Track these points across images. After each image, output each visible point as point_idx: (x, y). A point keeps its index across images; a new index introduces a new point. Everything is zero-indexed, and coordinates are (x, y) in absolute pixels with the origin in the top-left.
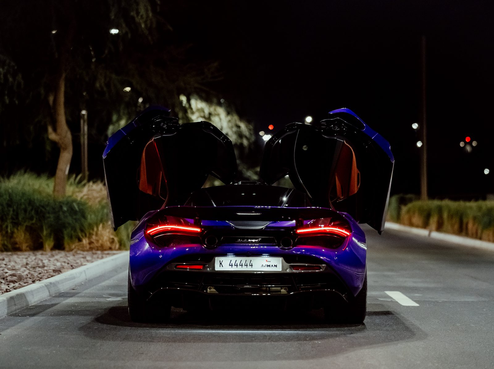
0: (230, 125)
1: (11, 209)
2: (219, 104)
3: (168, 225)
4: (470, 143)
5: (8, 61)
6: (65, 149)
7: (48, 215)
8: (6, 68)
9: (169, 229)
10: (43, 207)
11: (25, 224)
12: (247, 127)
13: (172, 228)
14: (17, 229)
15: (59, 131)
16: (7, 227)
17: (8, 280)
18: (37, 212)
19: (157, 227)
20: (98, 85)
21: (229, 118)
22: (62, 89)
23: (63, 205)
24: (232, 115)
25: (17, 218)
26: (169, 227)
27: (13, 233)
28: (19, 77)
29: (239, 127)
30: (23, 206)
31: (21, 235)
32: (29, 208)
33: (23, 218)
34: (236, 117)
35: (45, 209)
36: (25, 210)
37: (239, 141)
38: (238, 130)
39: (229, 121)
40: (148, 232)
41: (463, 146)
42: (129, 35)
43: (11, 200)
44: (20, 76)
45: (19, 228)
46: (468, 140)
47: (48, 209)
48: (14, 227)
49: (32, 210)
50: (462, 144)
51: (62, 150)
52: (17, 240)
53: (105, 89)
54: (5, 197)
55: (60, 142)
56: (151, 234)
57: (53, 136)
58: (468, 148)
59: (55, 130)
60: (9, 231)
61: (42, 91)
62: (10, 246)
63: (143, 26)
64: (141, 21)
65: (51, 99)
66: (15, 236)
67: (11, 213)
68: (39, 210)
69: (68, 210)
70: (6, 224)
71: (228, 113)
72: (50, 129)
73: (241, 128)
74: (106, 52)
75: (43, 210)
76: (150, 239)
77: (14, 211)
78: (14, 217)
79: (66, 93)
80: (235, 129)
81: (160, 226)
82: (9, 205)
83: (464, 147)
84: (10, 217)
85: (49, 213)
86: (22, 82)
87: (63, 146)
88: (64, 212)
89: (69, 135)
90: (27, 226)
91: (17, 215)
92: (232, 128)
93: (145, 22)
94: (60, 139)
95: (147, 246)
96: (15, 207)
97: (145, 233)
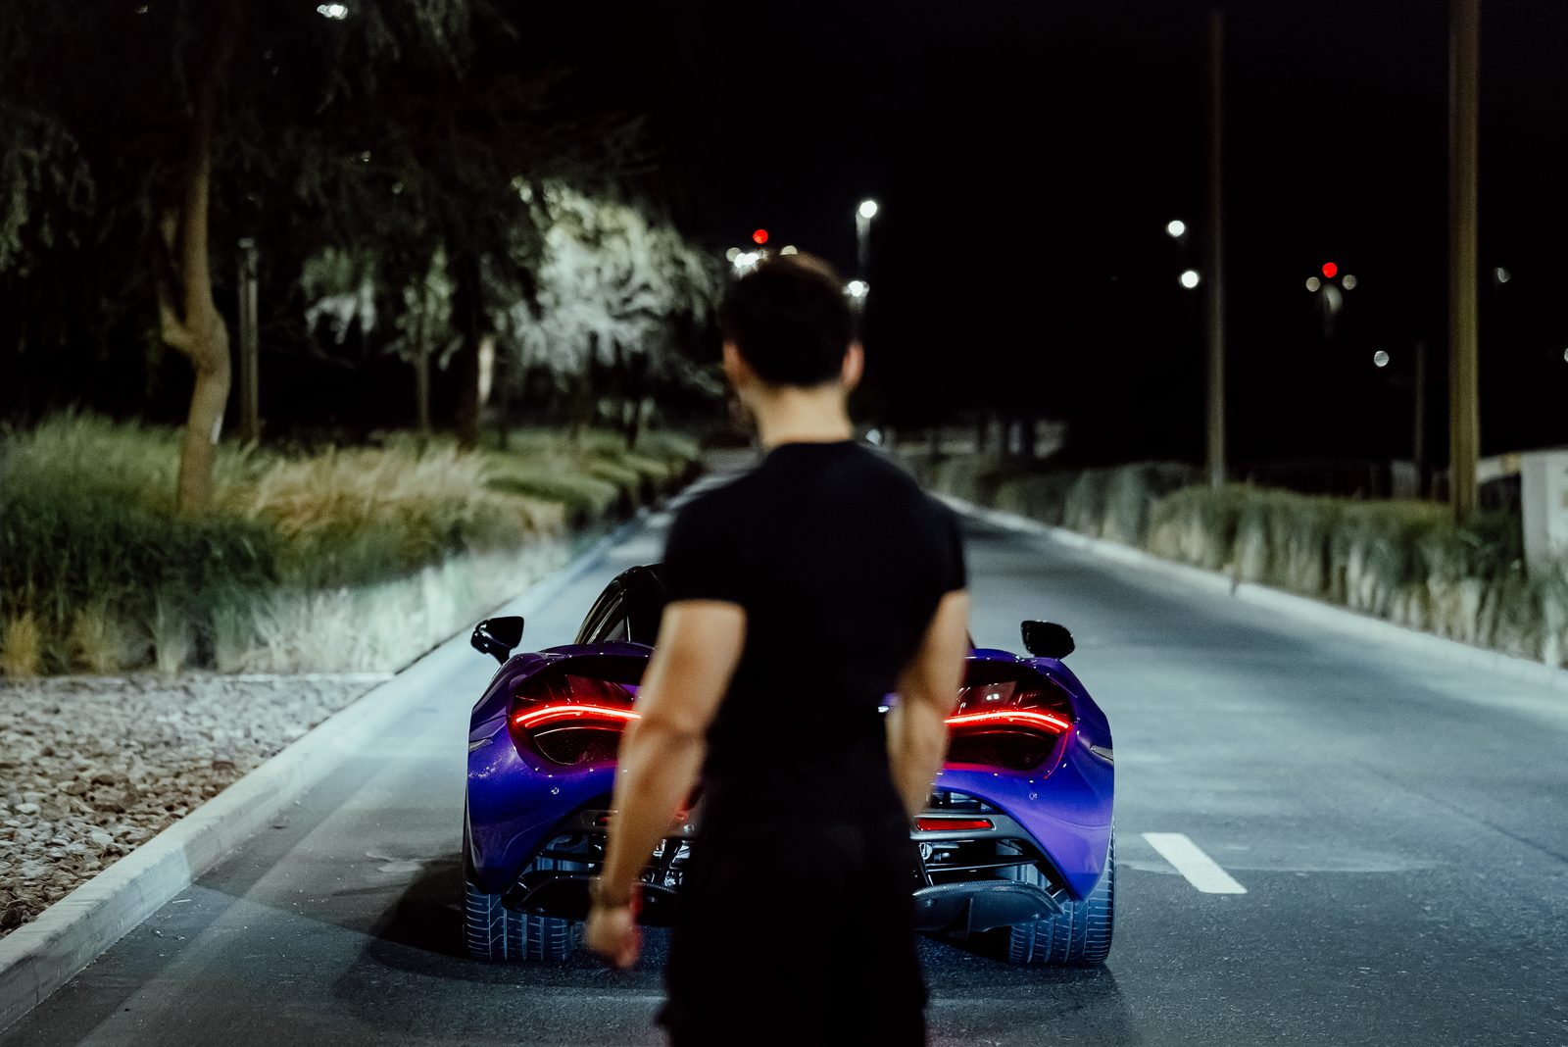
0: (656, 258)
1: (66, 554)
2: (626, 199)
3: (573, 703)
4: (1336, 282)
5: (51, 131)
6: (210, 372)
7: (167, 571)
8: (47, 147)
9: (578, 714)
10: (154, 546)
11: (107, 596)
12: (704, 263)
13: (586, 713)
14: (84, 610)
15: (192, 320)
16: (54, 603)
17: (98, 802)
18: (138, 562)
19: (543, 708)
20: (304, 192)
21: (653, 237)
22: (202, 202)
23: (209, 541)
24: (662, 229)
25: (84, 579)
26: (579, 710)
27: (70, 620)
28: (83, 171)
29: (680, 263)
30: (99, 546)
31: (95, 628)
32: (119, 550)
33: (99, 579)
34: (671, 235)
35: (162, 553)
36: (105, 557)
37: (682, 304)
38: (680, 273)
39: (655, 247)
40: (519, 720)
41: (1317, 288)
42: (397, 54)
43: (64, 526)
44: (85, 167)
45: (89, 608)
46: (1329, 270)
47: (169, 552)
48: (74, 604)
49: (123, 556)
50: (1312, 285)
51: (200, 376)
52: (85, 642)
53: (323, 201)
54: (46, 516)
55: (198, 352)
56: (526, 725)
57: (174, 334)
58: (1333, 298)
59: (181, 316)
60: (61, 616)
61: (146, 210)
62: (63, 659)
63: (438, 32)
64: (433, 19)
65: (169, 228)
66: (77, 628)
67: (66, 562)
68: (145, 558)
69: (225, 555)
70: (51, 595)
71: (651, 224)
72: (167, 317)
73: (688, 269)
74: (330, 98)
75: (155, 554)
76: (525, 738)
77: (72, 557)
78: (75, 576)
79: (211, 210)
80: (669, 271)
81: (551, 706)
82: (59, 542)
83: (1319, 292)
84: (62, 575)
85: (171, 563)
86: (91, 184)
87: (204, 363)
88: (215, 562)
89: (221, 334)
90: (110, 602)
91: (83, 570)
92: (660, 266)
93: (445, 23)
94: (197, 343)
95: (512, 755)
96: (76, 548)
97: (510, 721)
